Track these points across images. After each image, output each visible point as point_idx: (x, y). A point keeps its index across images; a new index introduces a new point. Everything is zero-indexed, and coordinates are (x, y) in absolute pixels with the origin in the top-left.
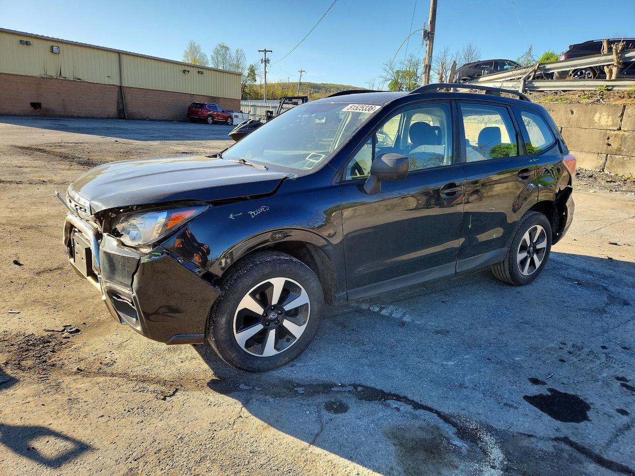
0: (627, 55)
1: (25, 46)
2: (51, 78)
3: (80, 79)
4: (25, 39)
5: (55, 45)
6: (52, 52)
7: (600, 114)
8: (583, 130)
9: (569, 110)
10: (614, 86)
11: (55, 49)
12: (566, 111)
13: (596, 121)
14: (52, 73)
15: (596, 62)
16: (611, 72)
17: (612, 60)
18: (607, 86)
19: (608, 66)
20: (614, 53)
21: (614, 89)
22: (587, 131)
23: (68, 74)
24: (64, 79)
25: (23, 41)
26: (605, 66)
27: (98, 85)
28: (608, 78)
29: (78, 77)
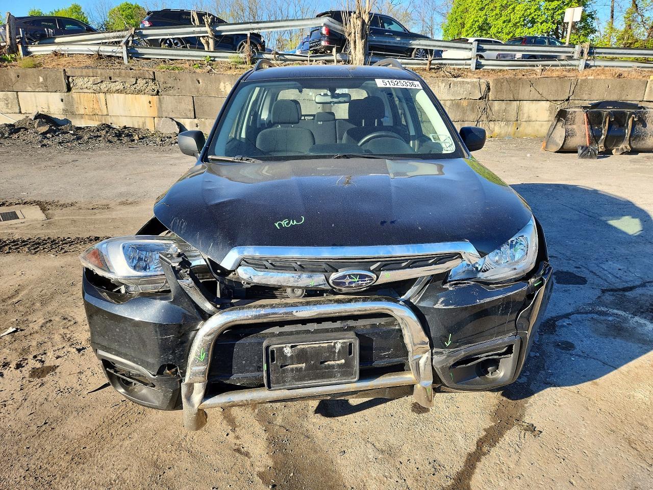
0: (217, 29)
7: (224, 83)
8: (213, 99)
9: (195, 79)
10: (215, 57)
12: (192, 80)
13: (223, 90)
15: (193, 33)
16: (208, 43)
17: (206, 32)
18: (210, 57)
19: (203, 37)
20: (207, 25)
21: (216, 59)
22: (217, 99)
26: (201, 37)
28: (206, 49)
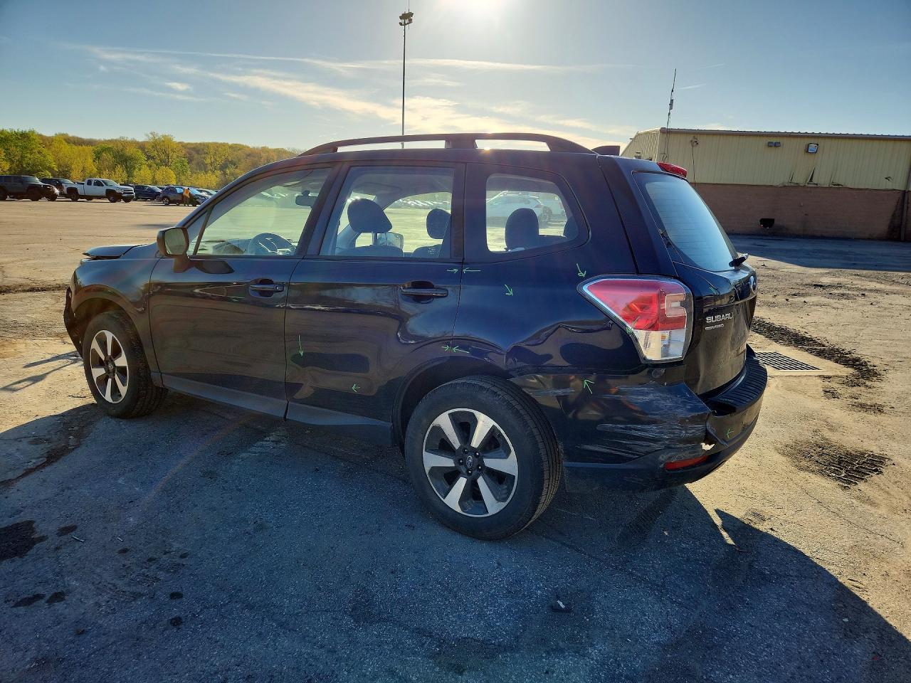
1: (773, 148)
2: (797, 186)
3: (838, 185)
4: (774, 140)
5: (812, 143)
6: (807, 152)
11: (812, 147)
14: (800, 179)
23: (822, 179)
24: (815, 186)
25: (772, 143)
27: (867, 192)
29: (836, 182)
